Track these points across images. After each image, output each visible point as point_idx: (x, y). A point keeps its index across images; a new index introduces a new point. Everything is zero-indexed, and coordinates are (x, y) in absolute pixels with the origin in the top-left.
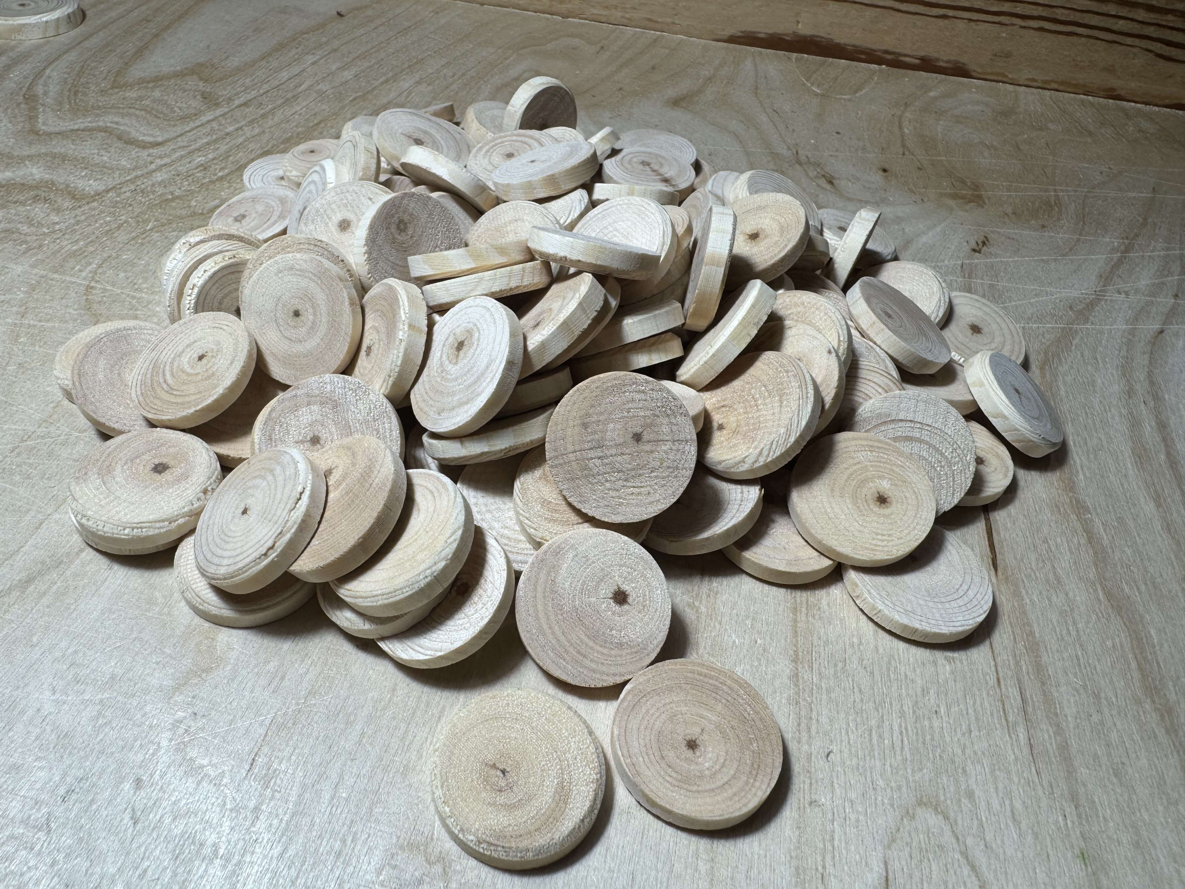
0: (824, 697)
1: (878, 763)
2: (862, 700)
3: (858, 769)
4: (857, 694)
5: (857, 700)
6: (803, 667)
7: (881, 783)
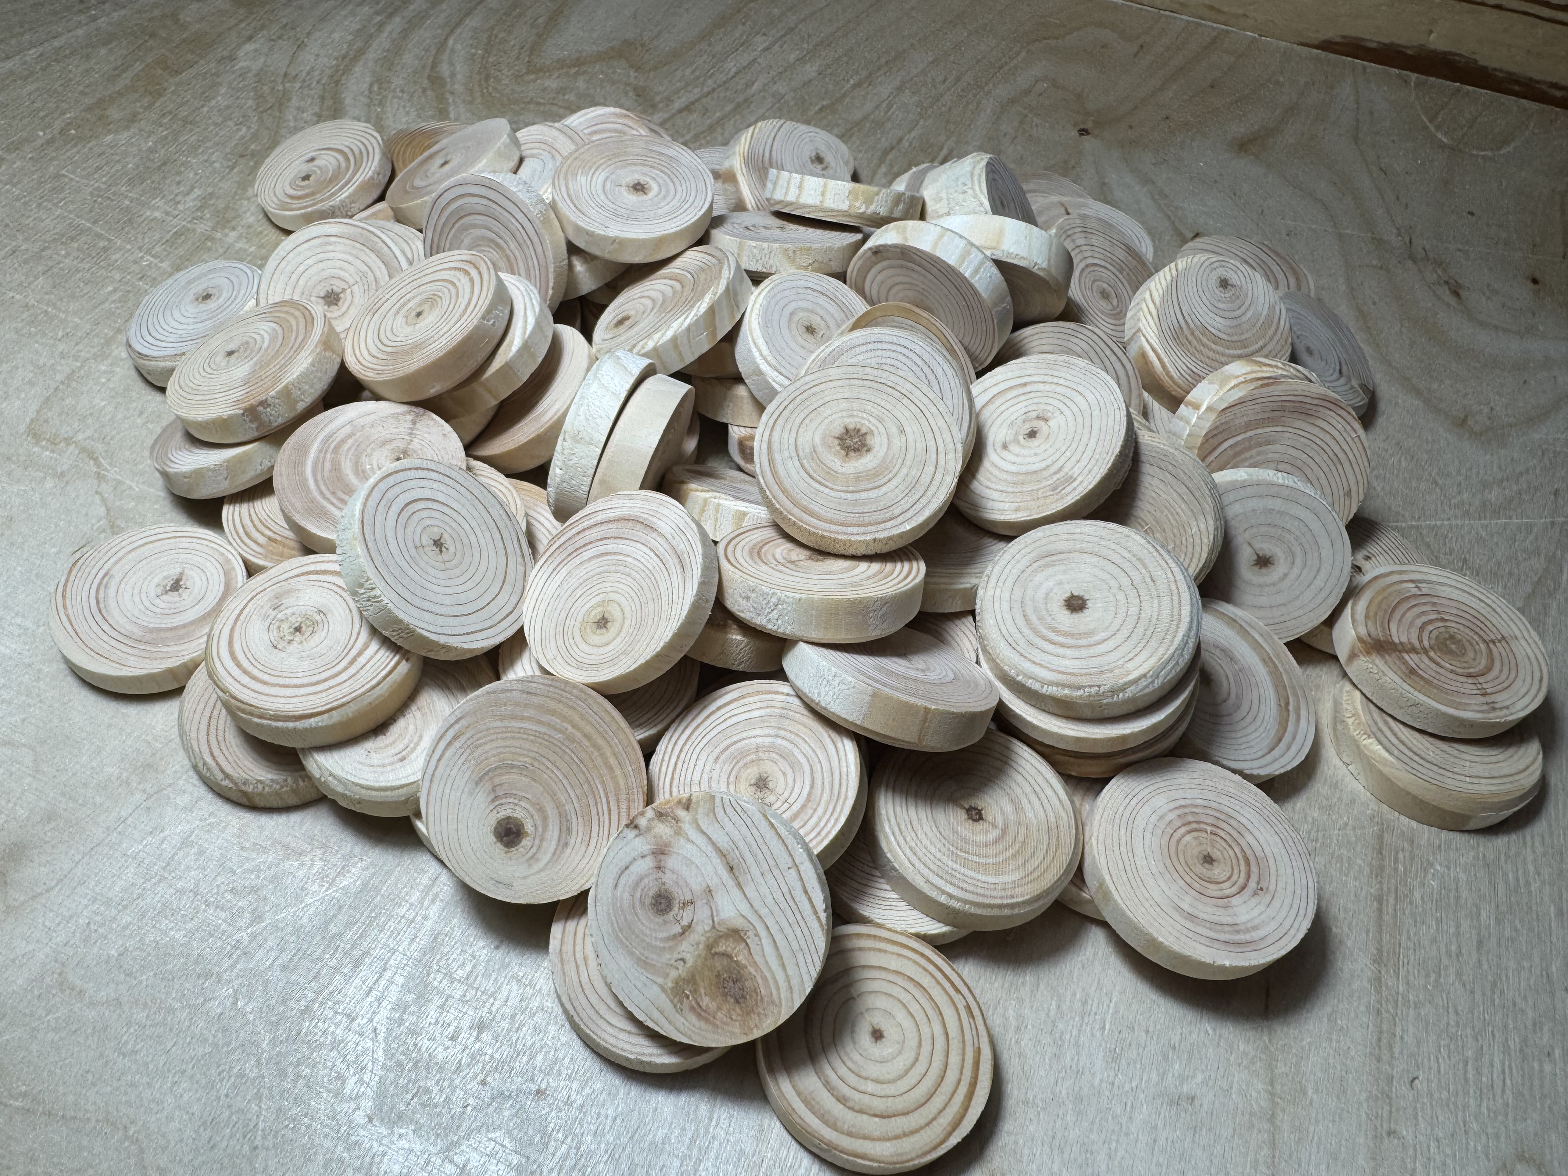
0: (1412, 1012)
1: (1472, 1102)
2: (1457, 1023)
3: (1448, 1106)
4: (1452, 1016)
5: (1452, 1023)
6: (1388, 971)
7: (1475, 1126)
